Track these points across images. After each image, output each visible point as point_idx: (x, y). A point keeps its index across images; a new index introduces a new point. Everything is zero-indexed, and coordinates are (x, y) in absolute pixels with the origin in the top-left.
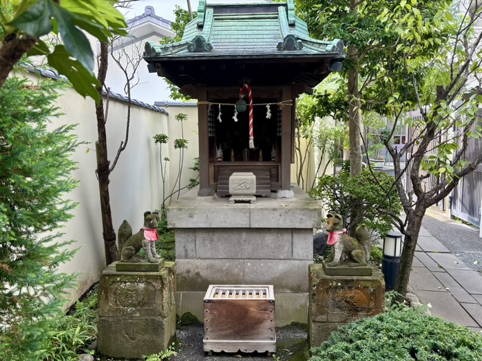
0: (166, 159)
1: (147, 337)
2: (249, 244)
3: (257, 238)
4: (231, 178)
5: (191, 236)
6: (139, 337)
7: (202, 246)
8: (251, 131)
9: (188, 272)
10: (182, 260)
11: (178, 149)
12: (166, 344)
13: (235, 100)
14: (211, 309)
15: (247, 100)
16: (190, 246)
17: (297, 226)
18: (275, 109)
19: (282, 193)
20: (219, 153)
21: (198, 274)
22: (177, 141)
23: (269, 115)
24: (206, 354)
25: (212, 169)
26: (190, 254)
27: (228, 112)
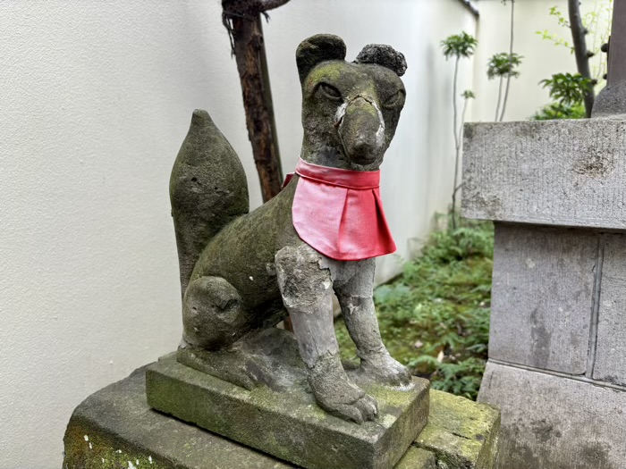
0: (468, 94)
9: (545, 431)
10: (517, 374)
16: (566, 319)
21: (594, 454)
22: (497, 60)
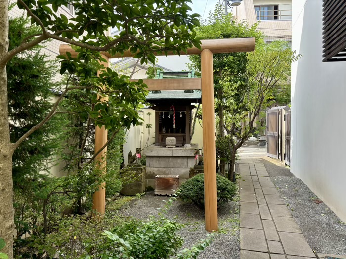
0: (142, 133)
1: (136, 188)
2: (172, 162)
3: (175, 160)
4: (166, 139)
5: (151, 159)
6: (134, 188)
7: (155, 163)
8: (174, 122)
9: (150, 172)
10: (148, 168)
11: (148, 128)
12: (142, 191)
13: (169, 110)
14: (157, 180)
15: (173, 111)
16: (151, 163)
17: (189, 155)
18: (183, 114)
19: (186, 145)
20: (164, 130)
21: (154, 173)
22: (147, 125)
23: (181, 116)
24: (155, 195)
25: (160, 136)
26: (151, 166)
27: (166, 115)
